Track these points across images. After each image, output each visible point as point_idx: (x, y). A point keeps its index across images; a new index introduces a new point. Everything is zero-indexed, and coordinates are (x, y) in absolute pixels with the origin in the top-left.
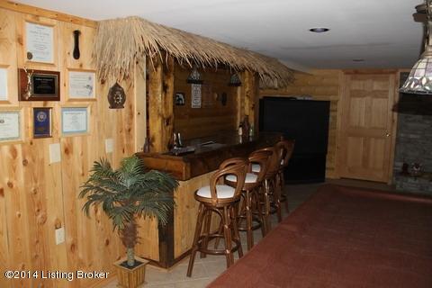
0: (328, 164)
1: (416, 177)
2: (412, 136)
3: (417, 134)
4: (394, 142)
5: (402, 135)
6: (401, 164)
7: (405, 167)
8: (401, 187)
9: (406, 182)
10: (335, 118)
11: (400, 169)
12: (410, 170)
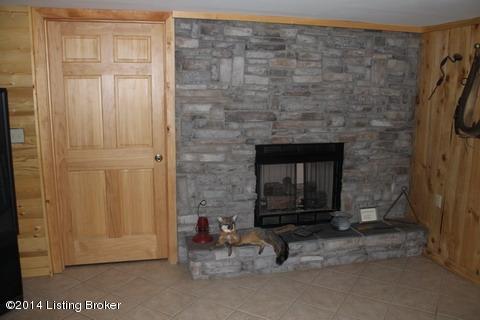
0: (24, 244)
1: (230, 246)
2: (208, 158)
3: (216, 153)
4: (173, 174)
5: (189, 157)
6: (193, 219)
7: (203, 224)
8: (203, 273)
9: (213, 259)
10: (29, 131)
11: (192, 230)
12: (212, 229)
